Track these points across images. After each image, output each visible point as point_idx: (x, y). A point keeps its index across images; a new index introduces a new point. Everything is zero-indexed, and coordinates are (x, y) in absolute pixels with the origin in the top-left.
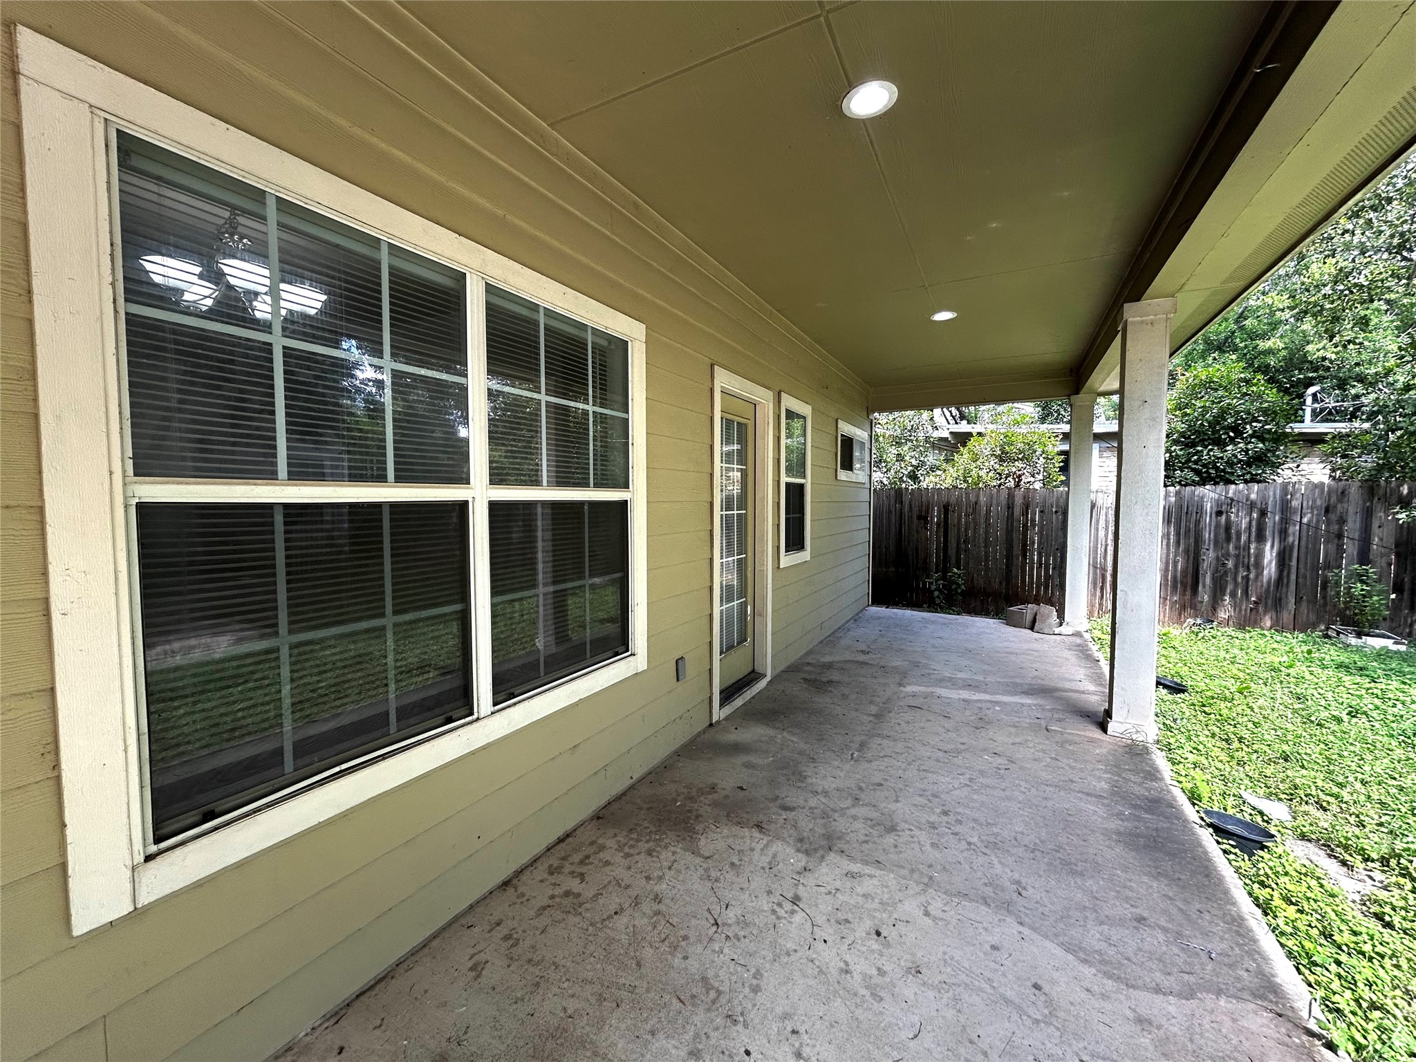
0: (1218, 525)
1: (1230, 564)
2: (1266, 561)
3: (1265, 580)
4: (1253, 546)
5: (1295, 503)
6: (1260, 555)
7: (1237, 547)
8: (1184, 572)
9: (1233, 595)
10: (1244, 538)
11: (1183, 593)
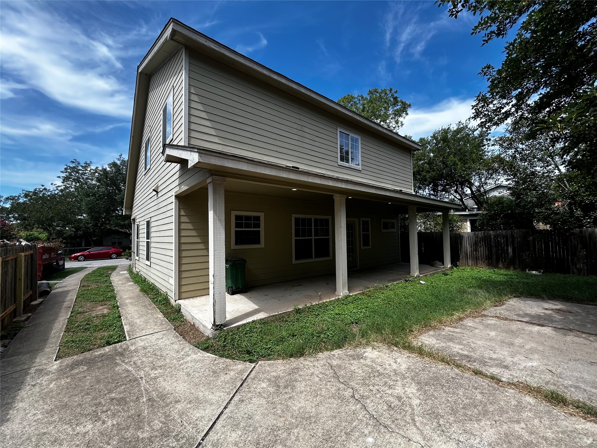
0: (495, 242)
1: (500, 252)
2: (509, 252)
3: (510, 257)
4: (505, 247)
5: (515, 236)
6: (507, 250)
7: (501, 247)
8: (488, 254)
9: (502, 261)
10: (503, 245)
11: (489, 260)
